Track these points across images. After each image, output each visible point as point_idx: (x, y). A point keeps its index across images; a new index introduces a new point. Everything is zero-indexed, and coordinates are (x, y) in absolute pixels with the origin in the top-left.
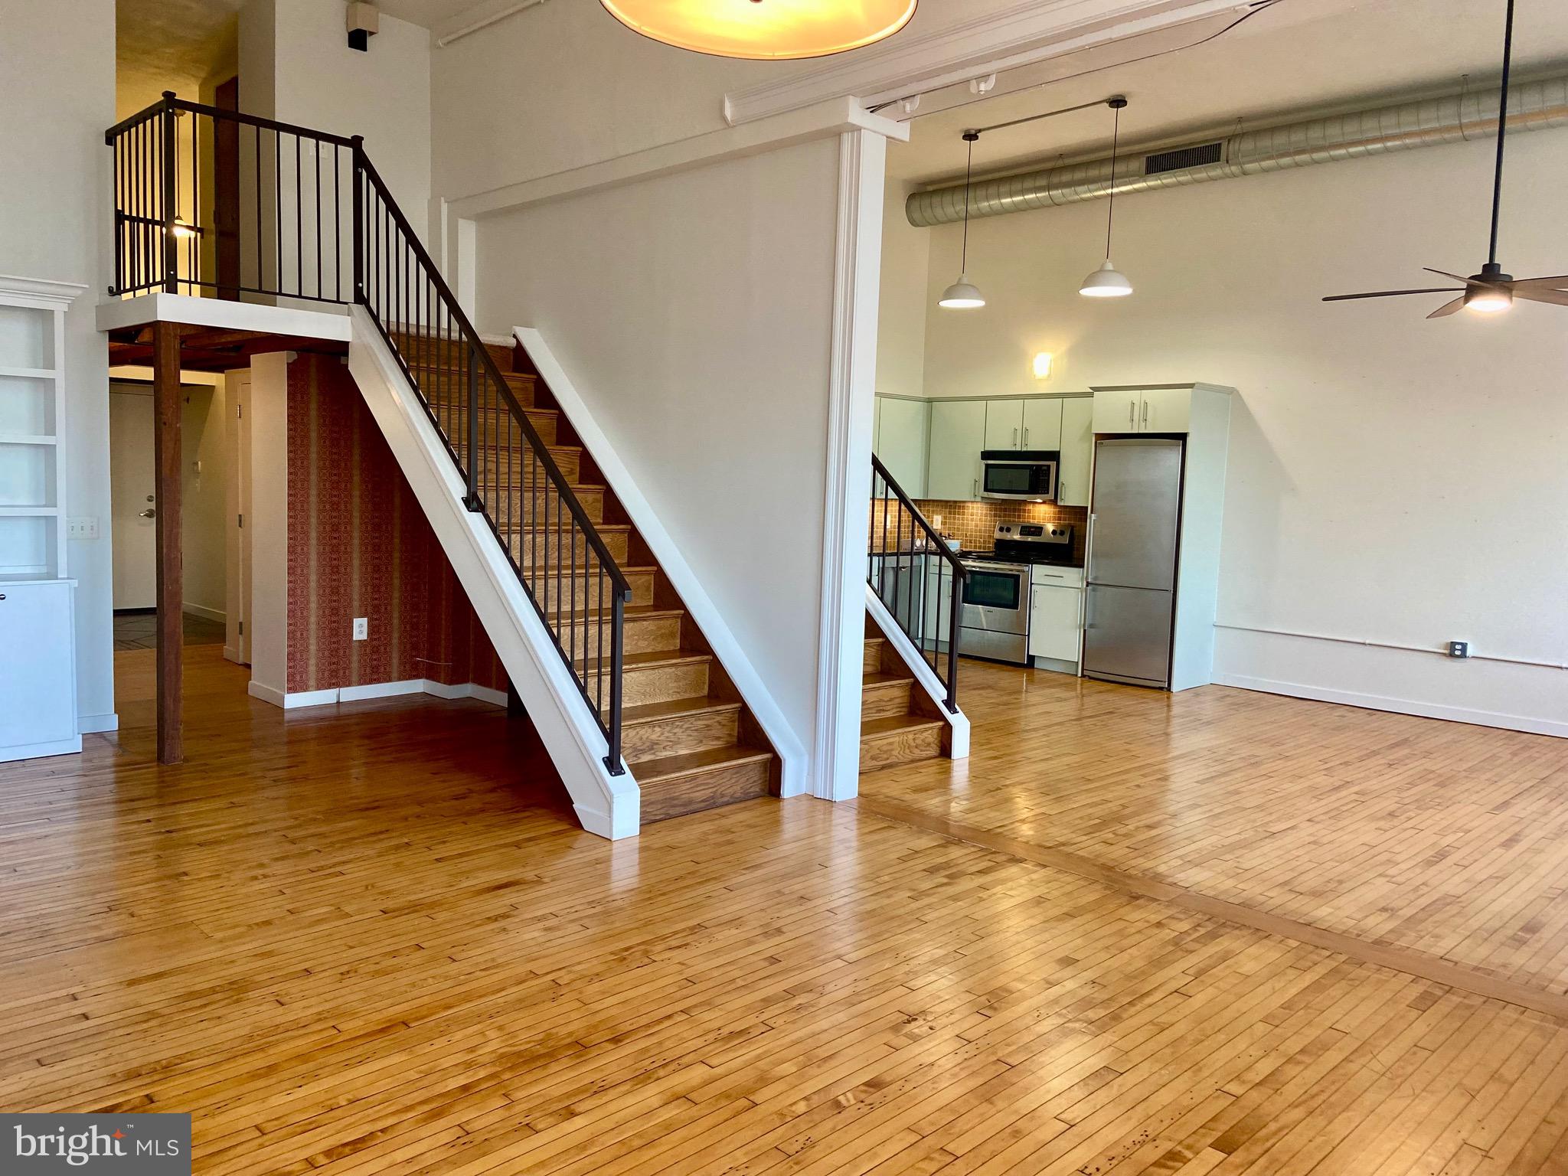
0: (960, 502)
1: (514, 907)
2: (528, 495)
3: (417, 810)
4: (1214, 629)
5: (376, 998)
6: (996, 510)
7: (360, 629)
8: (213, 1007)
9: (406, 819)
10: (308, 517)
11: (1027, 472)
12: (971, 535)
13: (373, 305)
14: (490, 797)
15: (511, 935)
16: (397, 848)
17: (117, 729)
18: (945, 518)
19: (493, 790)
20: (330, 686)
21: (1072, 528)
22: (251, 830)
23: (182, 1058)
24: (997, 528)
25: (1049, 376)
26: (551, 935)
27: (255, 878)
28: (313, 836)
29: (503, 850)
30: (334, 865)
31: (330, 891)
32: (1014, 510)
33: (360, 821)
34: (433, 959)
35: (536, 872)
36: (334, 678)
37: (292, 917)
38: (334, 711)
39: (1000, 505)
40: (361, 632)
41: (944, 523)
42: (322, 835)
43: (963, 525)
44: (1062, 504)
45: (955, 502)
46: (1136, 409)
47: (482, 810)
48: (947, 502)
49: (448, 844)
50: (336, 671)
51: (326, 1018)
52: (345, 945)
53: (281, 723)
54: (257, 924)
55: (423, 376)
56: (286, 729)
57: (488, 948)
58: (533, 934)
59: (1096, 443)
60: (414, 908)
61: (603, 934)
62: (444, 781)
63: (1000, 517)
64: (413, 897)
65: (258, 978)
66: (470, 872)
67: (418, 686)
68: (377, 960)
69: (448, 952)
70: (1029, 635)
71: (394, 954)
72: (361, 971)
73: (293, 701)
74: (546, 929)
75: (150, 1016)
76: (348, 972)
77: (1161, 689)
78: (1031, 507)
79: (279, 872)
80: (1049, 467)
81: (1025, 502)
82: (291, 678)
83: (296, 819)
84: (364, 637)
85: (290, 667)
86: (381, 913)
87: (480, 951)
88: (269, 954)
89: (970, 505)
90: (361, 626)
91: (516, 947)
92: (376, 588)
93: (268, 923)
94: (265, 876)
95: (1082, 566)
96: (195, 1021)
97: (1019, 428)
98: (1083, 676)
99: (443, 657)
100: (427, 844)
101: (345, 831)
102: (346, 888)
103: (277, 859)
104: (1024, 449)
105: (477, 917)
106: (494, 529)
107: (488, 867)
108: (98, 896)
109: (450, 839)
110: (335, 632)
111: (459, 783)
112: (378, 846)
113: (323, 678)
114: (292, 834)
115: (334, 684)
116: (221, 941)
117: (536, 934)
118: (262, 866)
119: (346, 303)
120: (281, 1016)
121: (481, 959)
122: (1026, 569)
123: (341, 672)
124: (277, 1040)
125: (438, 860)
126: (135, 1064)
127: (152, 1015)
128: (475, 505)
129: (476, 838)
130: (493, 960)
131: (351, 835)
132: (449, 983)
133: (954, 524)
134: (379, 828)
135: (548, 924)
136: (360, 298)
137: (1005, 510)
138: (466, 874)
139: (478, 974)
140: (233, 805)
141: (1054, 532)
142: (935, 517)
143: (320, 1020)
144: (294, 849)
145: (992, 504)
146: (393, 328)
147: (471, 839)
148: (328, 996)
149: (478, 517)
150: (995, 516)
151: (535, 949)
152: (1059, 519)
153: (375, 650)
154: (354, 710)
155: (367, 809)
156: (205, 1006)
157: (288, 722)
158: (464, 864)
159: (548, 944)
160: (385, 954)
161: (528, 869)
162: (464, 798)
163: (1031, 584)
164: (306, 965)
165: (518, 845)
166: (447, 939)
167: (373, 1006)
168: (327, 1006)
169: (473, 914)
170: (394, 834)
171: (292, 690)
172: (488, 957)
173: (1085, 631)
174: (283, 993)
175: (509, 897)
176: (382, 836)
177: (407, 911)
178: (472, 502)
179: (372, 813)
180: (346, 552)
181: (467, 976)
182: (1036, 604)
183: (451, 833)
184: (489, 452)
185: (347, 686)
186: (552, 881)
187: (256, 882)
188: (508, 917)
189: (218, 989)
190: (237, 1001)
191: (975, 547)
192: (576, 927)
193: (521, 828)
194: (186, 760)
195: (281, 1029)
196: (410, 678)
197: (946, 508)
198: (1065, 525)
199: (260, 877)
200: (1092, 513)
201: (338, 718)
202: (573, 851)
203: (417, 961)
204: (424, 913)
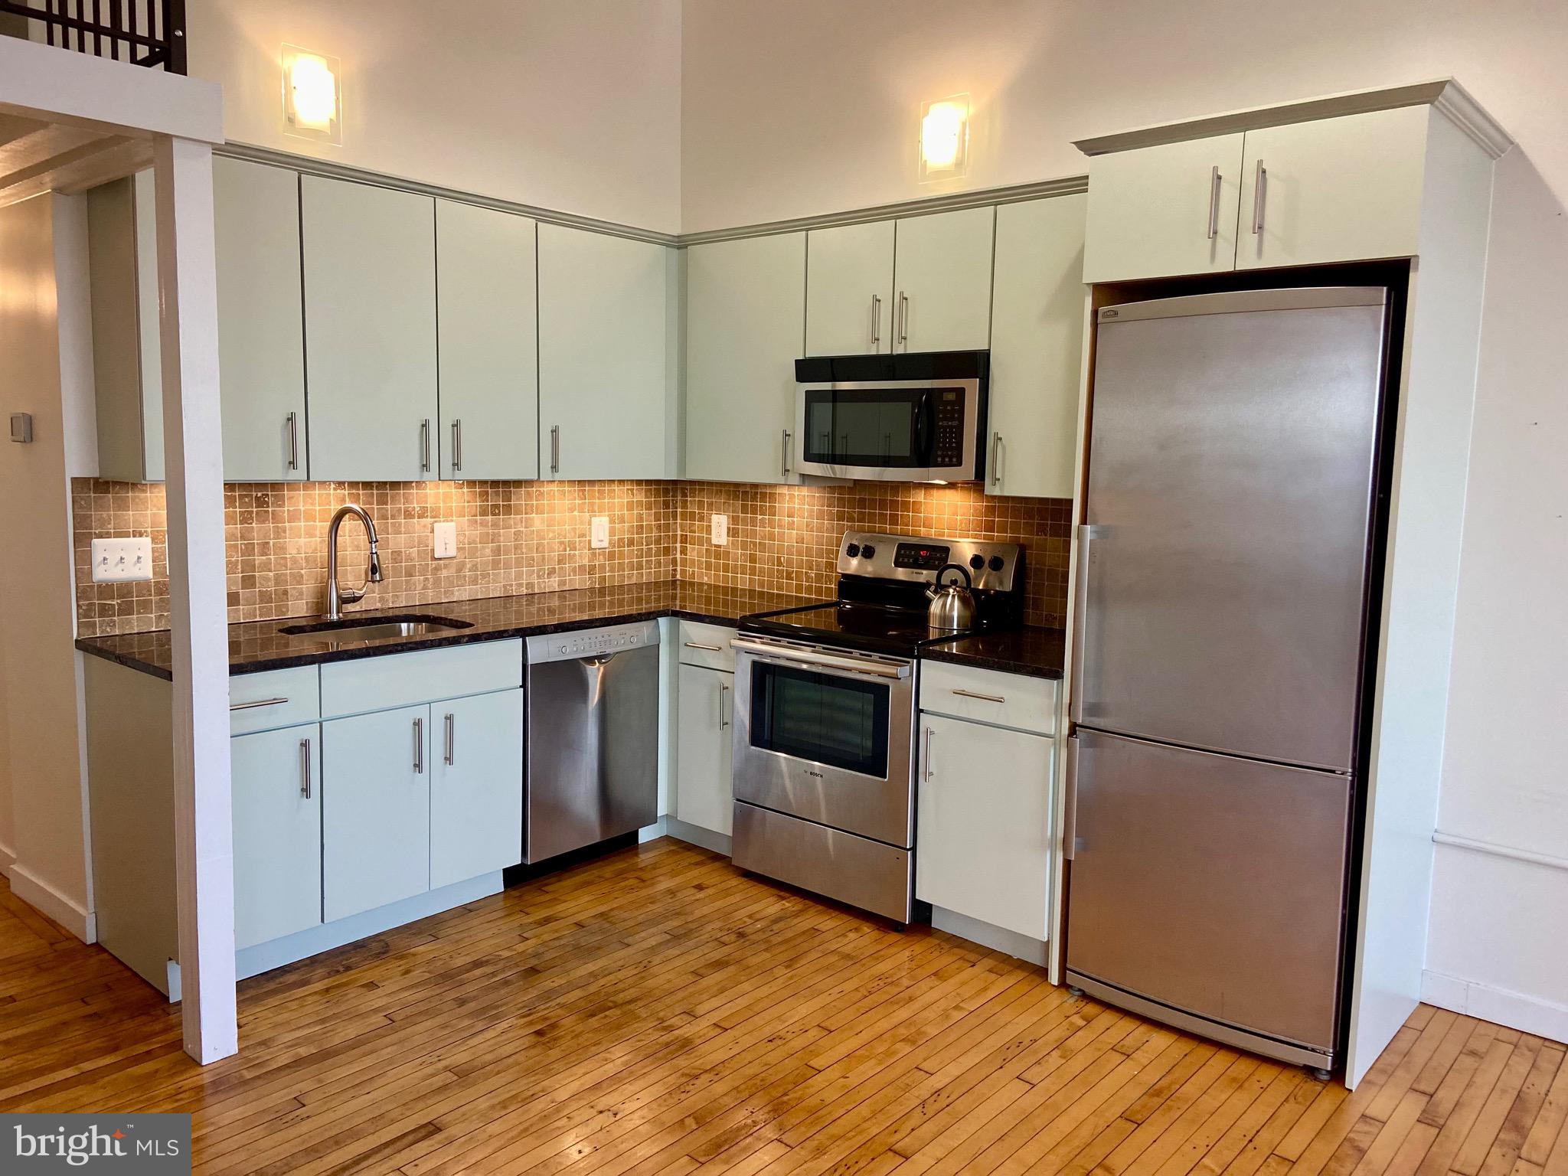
0: (765, 485)
4: (1435, 847)
6: (841, 502)
11: (905, 409)
12: (790, 562)
18: (735, 520)
21: (1023, 549)
24: (843, 549)
25: (959, 164)
32: (883, 504)
39: (851, 490)
41: (732, 532)
43: (772, 537)
44: (997, 492)
45: (755, 486)
46: (1228, 193)
48: (737, 485)
59: (1095, 313)
63: (851, 519)
70: (914, 849)
77: (1311, 1072)
78: (920, 496)
80: (960, 392)
81: (907, 486)
89: (785, 491)
95: (1056, 674)
97: (885, 296)
98: (1063, 984)
104: (899, 350)
122: (903, 671)
133: (754, 534)
137: (862, 503)
141: (977, 561)
142: (715, 518)
145: (832, 489)
150: (841, 517)
152: (990, 527)
163: (919, 711)
173: (1067, 864)
182: (932, 768)
191: (799, 588)
197: (736, 498)
198: (1003, 544)
200: (1084, 521)
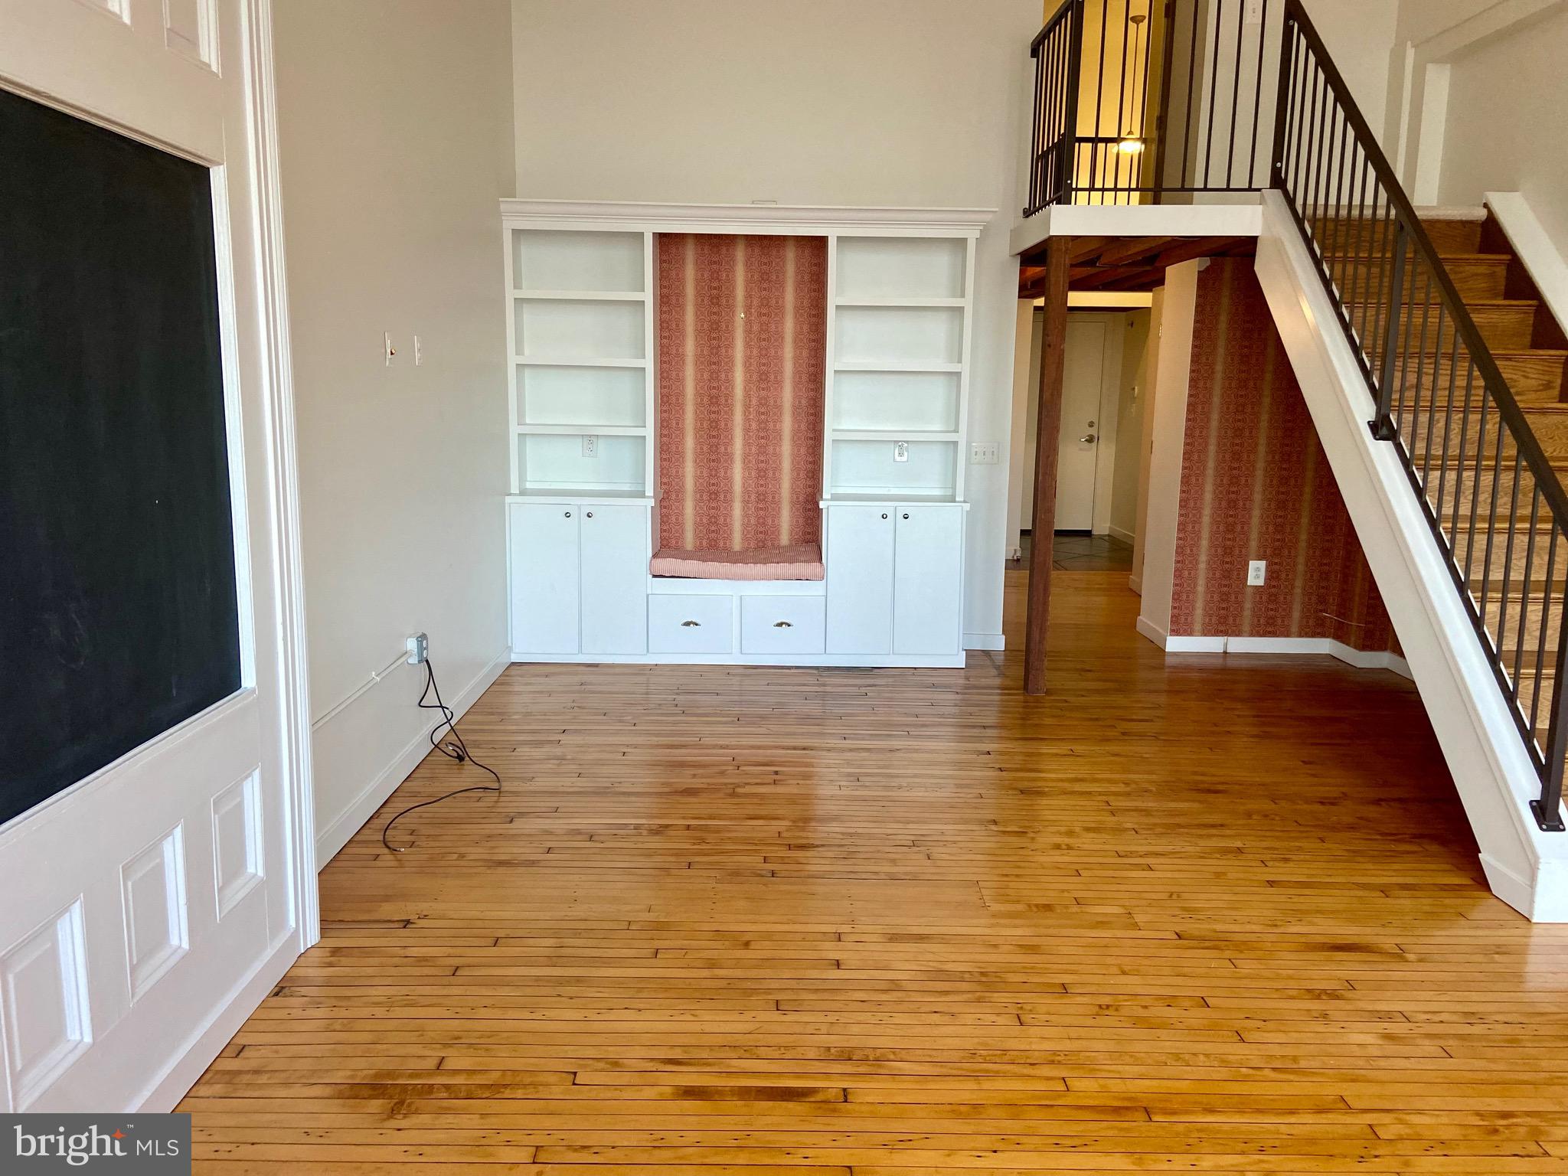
1: (1351, 985)
2: (1457, 417)
3: (1267, 806)
5: (1127, 1059)
7: (1256, 573)
8: (956, 998)
9: (1249, 815)
10: (1207, 444)
13: (1290, 186)
14: (1372, 811)
15: (1334, 1028)
16: (1226, 851)
17: (1003, 649)
19: (1378, 802)
20: (1217, 633)
22: (1078, 787)
23: (897, 1055)
26: (1391, 1049)
27: (1058, 847)
28: (1136, 810)
29: (1360, 893)
30: (1147, 855)
31: (1129, 888)
33: (1196, 805)
34: (1213, 1028)
35: (1399, 940)
36: (1222, 625)
37: (1075, 909)
38: (1219, 662)
40: (1257, 577)
42: (1146, 812)
47: (1352, 828)
49: (1291, 864)
50: (1226, 618)
51: (1059, 1063)
52: (1119, 966)
53: (1161, 667)
54: (1037, 906)
55: (1338, 268)
56: (1166, 675)
57: (1294, 1037)
58: (1363, 1037)
60: (1216, 943)
61: (1469, 1075)
62: (1314, 776)
64: (1219, 927)
65: (1011, 978)
66: (1307, 912)
67: (1323, 646)
68: (1147, 1001)
69: (1238, 1025)
71: (1170, 1001)
72: (1124, 1011)
73: (1175, 644)
74: (1389, 1037)
75: (893, 987)
76: (1108, 1007)
79: (1086, 846)
82: (1175, 619)
83: (1127, 784)
84: (1261, 582)
85: (1175, 608)
86: (1176, 937)
87: (1281, 1038)
88: (1033, 949)
90: (1258, 569)
91: (1332, 1050)
92: (1279, 528)
93: (1048, 907)
94: (1069, 847)
96: (928, 1010)
99: (1355, 615)
100: (1263, 857)
101: (1172, 813)
102: (1147, 888)
103: (1088, 829)
105: (1292, 984)
106: (1406, 463)
107: (1333, 912)
108: (911, 826)
109: (1294, 857)
110: (1226, 575)
111: (1334, 782)
112: (1202, 843)
113: (1210, 624)
114: (1116, 803)
115: (1221, 632)
116: (994, 916)
117: (1369, 1039)
118: (1070, 833)
119: (1259, 190)
120: (1017, 1041)
121: (1277, 1051)
123: (1231, 619)
124: (997, 1072)
125: (1271, 883)
126: (854, 1042)
127: (894, 986)
128: (1384, 431)
129: (1330, 865)
130: (1295, 1059)
131: (1177, 820)
132: (1224, 1073)
134: (1215, 818)
135: (1393, 1028)
136: (1278, 181)
138: (1300, 914)
139: (1266, 1072)
140: (1072, 754)
143: (1052, 1062)
144: (1111, 820)
146: (1310, 211)
147: (1324, 865)
148: (1073, 1032)
149: (1386, 448)
151: (1361, 1063)
153: (1273, 598)
154: (1244, 663)
155: (1209, 791)
156: (947, 993)
157: (1169, 667)
158: (1302, 899)
159: (1382, 1063)
160: (1159, 997)
161: (1389, 931)
162: (1332, 804)
164: (1066, 979)
165: (1385, 891)
166: (1246, 1003)
167: (1120, 1068)
168: (1068, 1046)
169: (1290, 978)
170: (1228, 832)
171: (1176, 632)
172: (1289, 1051)
174: (1028, 1007)
175: (1349, 967)
176: (1214, 831)
177: (1207, 944)
178: (1381, 428)
179: (1211, 797)
180: (1247, 485)
181: (1251, 1071)
183: (1300, 849)
184: (1426, 361)
185: (1237, 636)
186: (1420, 961)
187: (1058, 852)
188: (1338, 998)
189: (967, 976)
190: (979, 1001)
192: (1429, 1047)
193: (1396, 866)
194: (1048, 692)
195: (1006, 1059)
196: (1314, 635)
199: (1064, 847)
201: (1224, 670)
202: (1463, 922)
203: (1194, 1023)
204: (1228, 954)
